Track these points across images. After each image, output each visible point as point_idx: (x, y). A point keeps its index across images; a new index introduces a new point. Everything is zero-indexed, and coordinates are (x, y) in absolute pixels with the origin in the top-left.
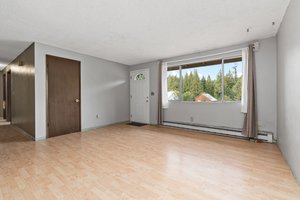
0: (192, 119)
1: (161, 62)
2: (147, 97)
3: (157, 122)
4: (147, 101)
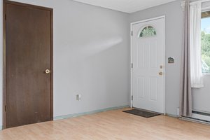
2: (161, 67)
3: (178, 113)
4: (160, 74)
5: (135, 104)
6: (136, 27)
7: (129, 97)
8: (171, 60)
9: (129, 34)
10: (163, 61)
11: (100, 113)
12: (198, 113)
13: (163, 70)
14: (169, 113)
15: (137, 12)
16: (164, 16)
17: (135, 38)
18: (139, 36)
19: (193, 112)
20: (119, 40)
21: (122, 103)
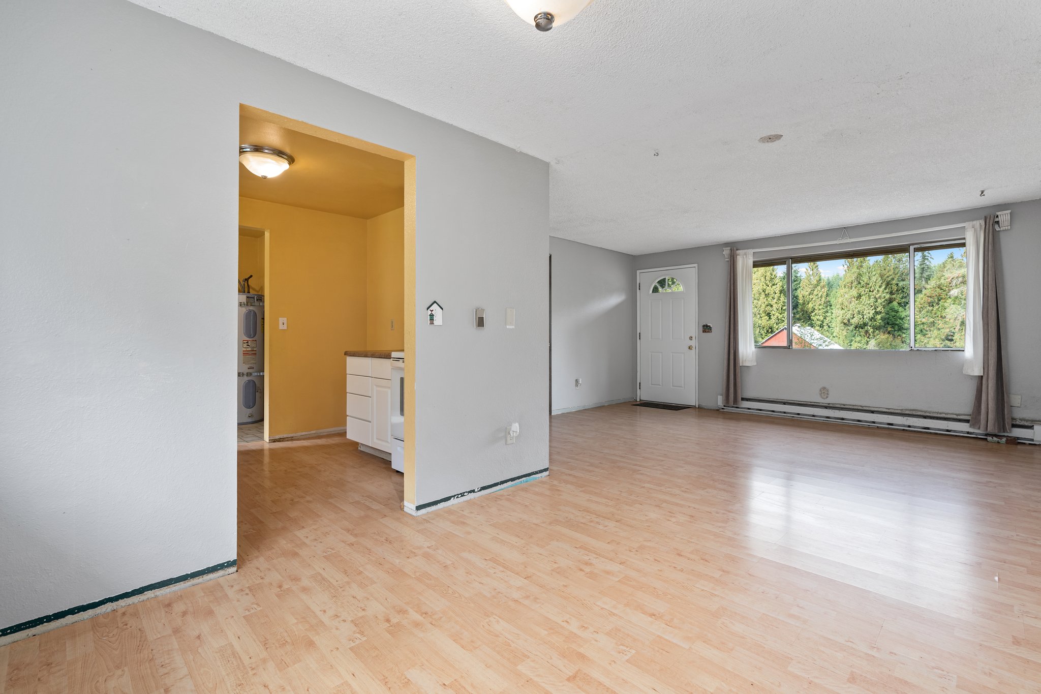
0: (824, 391)
1: (733, 248)
2: (691, 338)
3: (720, 401)
4: (690, 348)
5: (644, 395)
6: (647, 278)
7: (634, 384)
8: (706, 329)
9: (633, 288)
10: (693, 329)
11: (599, 408)
12: (748, 400)
13: (693, 343)
14: (705, 404)
15: (653, 254)
16: (696, 265)
17: (645, 296)
18: (651, 291)
19: (743, 399)
20: (615, 299)
21: (624, 395)
